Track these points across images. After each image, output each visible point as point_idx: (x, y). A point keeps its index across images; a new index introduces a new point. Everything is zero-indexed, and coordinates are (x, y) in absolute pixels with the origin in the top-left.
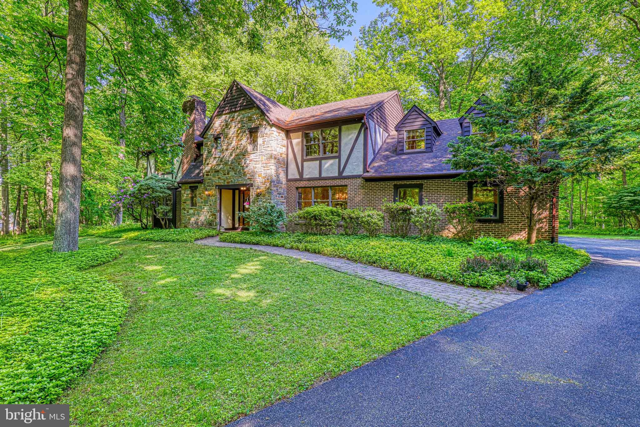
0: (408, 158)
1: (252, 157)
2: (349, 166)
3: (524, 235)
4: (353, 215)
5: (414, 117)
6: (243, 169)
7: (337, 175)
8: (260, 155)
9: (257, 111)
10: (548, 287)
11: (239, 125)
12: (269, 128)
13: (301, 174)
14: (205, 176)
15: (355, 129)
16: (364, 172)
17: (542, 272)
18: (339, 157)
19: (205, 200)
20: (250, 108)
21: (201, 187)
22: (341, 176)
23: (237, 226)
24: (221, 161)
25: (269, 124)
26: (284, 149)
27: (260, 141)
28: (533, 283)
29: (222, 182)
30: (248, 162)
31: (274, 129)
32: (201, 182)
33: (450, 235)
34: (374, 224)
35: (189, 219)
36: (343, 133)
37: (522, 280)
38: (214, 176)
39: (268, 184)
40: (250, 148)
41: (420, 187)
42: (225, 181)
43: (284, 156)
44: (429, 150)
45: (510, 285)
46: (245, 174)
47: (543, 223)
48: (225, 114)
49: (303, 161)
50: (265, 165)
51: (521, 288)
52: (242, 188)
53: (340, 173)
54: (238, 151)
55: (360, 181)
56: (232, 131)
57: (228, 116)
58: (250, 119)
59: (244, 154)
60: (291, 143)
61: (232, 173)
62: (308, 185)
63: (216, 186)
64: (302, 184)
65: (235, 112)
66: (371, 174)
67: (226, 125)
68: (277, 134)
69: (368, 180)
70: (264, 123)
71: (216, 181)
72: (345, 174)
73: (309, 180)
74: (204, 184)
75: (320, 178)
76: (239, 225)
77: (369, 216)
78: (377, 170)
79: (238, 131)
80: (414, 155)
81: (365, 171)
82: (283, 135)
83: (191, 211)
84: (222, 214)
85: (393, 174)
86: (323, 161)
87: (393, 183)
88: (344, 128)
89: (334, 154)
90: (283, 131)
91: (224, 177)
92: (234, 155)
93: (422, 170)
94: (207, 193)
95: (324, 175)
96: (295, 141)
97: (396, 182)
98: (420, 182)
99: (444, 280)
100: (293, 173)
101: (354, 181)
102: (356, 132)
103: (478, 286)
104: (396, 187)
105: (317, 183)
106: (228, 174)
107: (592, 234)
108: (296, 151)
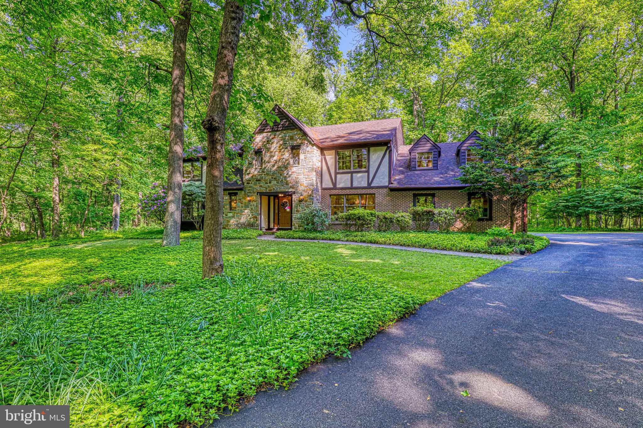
0: (420, 174)
1: (294, 169)
2: (376, 178)
4: (387, 216)
5: (424, 143)
6: (285, 179)
7: (366, 185)
8: (301, 168)
9: (299, 132)
10: (536, 252)
11: (281, 142)
12: (310, 146)
13: (335, 184)
14: (245, 184)
15: (382, 150)
16: (389, 184)
17: (532, 245)
18: (368, 172)
19: (245, 205)
20: (292, 129)
21: (241, 194)
22: (369, 186)
23: (272, 226)
24: (263, 172)
25: (310, 143)
26: (320, 164)
27: (302, 156)
28: (529, 251)
29: (263, 190)
30: (290, 173)
31: (315, 147)
32: (241, 189)
35: (229, 221)
36: (371, 154)
37: (523, 249)
38: (255, 184)
39: (310, 192)
40: (291, 161)
41: (433, 195)
42: (266, 189)
43: (320, 169)
44: (436, 168)
45: (516, 253)
46: (287, 184)
48: (266, 132)
49: (336, 173)
50: (306, 176)
51: (522, 253)
52: (280, 195)
53: (369, 184)
54: (280, 164)
55: (385, 191)
56: (274, 146)
57: (269, 134)
58: (292, 138)
59: (286, 166)
60: (325, 159)
61: (274, 182)
62: (341, 193)
63: (258, 193)
64: (334, 192)
65: (277, 131)
66: (395, 185)
67: (268, 141)
68: (316, 152)
69: (392, 190)
70: (306, 142)
71: (257, 188)
72: (373, 185)
73: (342, 189)
74: (245, 191)
75: (352, 188)
76: (274, 226)
77: (402, 216)
78: (399, 181)
79: (280, 147)
80: (425, 172)
81: (390, 182)
82: (319, 152)
83: (230, 215)
84: (262, 217)
85: (413, 186)
86: (354, 175)
87: (411, 193)
88: (372, 149)
89: (363, 169)
90: (319, 149)
91: (266, 185)
92: (276, 167)
93: (434, 183)
94: (248, 198)
95: (355, 184)
96: (328, 158)
97: (414, 192)
98: (433, 192)
99: (478, 252)
100: (328, 183)
101: (381, 191)
102: (383, 152)
103: (499, 254)
104: (415, 196)
105: (347, 192)
106: (270, 183)
107: (538, 231)
108: (329, 165)
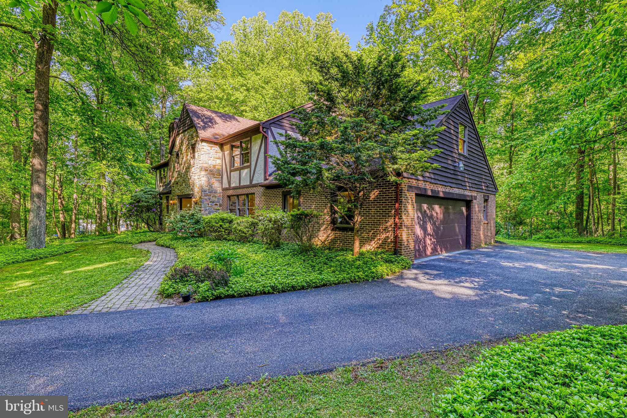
1: (193, 169)
2: (256, 175)
3: (374, 245)
6: (189, 181)
7: (249, 183)
8: (196, 168)
11: (187, 143)
12: (200, 143)
13: (229, 183)
14: (172, 188)
15: (259, 139)
16: (264, 180)
18: (250, 167)
19: (172, 208)
20: (192, 127)
21: (170, 197)
22: (251, 185)
24: (179, 174)
25: (200, 140)
26: (219, 161)
27: (196, 155)
29: (179, 193)
30: (191, 174)
31: (204, 144)
32: (170, 193)
33: (319, 243)
34: (240, 231)
36: (252, 143)
38: (176, 187)
39: (200, 194)
40: (192, 162)
42: (181, 191)
43: (219, 167)
46: (190, 186)
47: (388, 232)
48: (181, 133)
49: (230, 171)
50: (199, 177)
53: (251, 181)
54: (186, 165)
55: (261, 189)
57: (183, 135)
58: (192, 137)
59: (189, 167)
60: (224, 155)
61: (184, 185)
62: (234, 194)
63: (177, 196)
64: (230, 192)
65: (185, 131)
67: (182, 142)
68: (209, 148)
69: (266, 187)
70: (198, 139)
71: (177, 191)
72: (254, 182)
73: (234, 188)
74: (172, 195)
75: (240, 187)
79: (186, 148)
81: (266, 179)
83: (167, 218)
86: (241, 171)
87: (281, 190)
88: (253, 138)
89: (248, 164)
90: (217, 145)
91: (181, 188)
92: (184, 168)
94: (171, 202)
95: (242, 183)
96: (226, 154)
97: (283, 189)
100: (226, 183)
102: (260, 142)
104: (284, 194)
105: (238, 192)
106: (182, 185)
108: (227, 162)
